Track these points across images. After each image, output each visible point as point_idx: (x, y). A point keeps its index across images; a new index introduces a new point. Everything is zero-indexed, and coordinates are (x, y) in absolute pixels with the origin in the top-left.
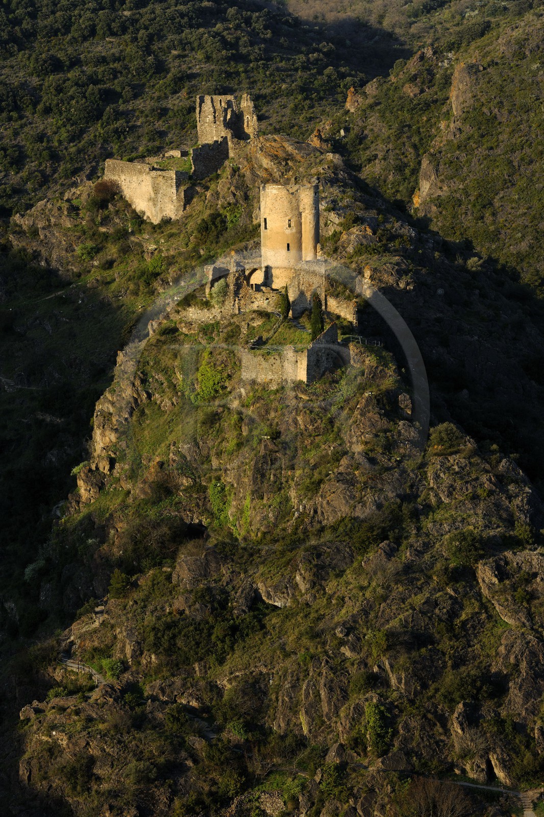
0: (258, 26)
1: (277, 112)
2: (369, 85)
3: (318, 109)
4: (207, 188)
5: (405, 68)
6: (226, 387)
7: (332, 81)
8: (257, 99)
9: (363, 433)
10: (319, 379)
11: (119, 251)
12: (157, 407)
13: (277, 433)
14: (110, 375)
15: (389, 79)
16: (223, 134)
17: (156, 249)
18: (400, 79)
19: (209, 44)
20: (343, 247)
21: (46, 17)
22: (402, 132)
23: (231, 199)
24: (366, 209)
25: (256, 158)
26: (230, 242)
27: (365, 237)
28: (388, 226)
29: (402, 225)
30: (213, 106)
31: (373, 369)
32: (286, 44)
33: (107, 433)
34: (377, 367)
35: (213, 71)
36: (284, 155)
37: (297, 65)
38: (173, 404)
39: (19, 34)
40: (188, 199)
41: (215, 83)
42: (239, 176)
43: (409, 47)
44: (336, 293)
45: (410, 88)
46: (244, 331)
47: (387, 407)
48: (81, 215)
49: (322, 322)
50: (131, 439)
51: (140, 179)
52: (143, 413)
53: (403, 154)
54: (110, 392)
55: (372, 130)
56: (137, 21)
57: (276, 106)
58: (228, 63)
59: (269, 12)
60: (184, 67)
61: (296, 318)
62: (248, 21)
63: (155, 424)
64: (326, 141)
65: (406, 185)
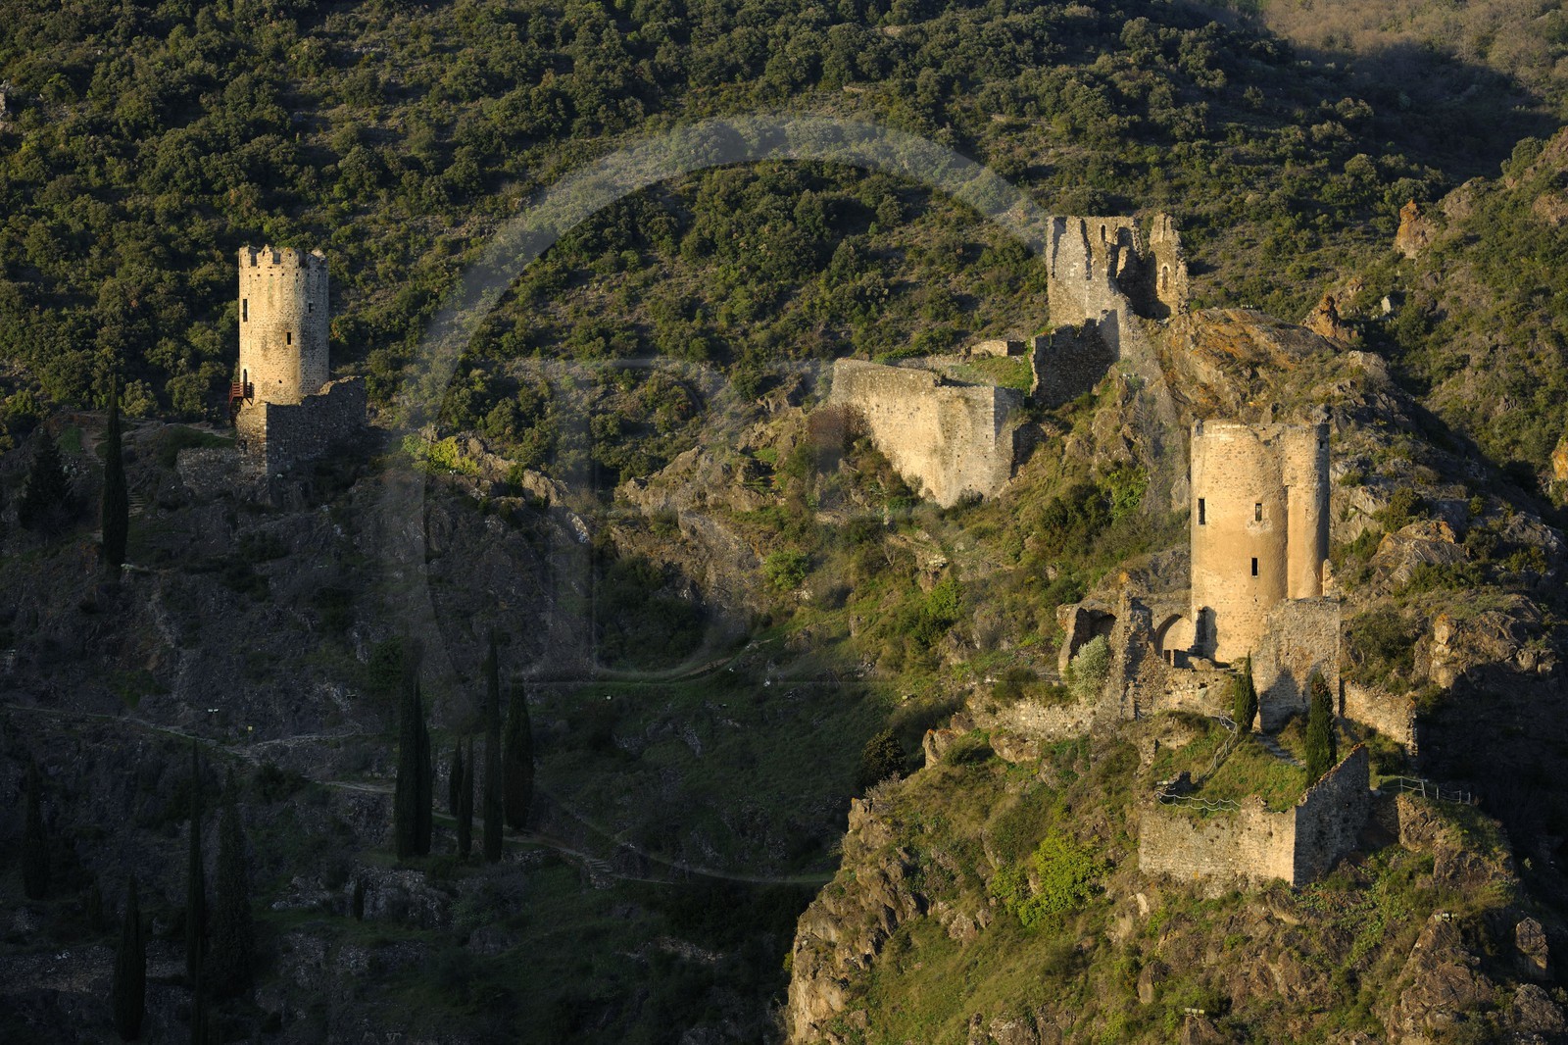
0: (1194, 60)
1: (1234, 257)
2: (1451, 197)
3: (1328, 251)
4: (1067, 428)
5: (1539, 158)
6: (1102, 890)
7: (1364, 187)
8: (1186, 224)
9: (1428, 1010)
10: (1325, 877)
11: (860, 568)
12: (939, 932)
13: (1221, 1001)
14: (832, 854)
15: (1500, 182)
16: (1107, 305)
17: (944, 566)
18: (1527, 183)
19: (1078, 100)
20: (1385, 568)
21: (710, 38)
22: (1529, 306)
23: (1122, 454)
24: (1441, 482)
25: (1183, 360)
26: (1117, 552)
27: (1436, 546)
28: (1494, 523)
29: (1526, 522)
30: (1086, 240)
31: (1454, 857)
32: (1257, 102)
33: (824, 989)
34: (1463, 854)
35: (1086, 161)
36: (1249, 355)
37: (1281, 150)
38: (976, 925)
39: (648, 77)
40: (1022, 451)
41: (1090, 189)
42: (1141, 400)
43: (1549, 110)
44: (1367, 675)
45: (1551, 203)
46: (1148, 758)
47: (1488, 951)
48: (775, 486)
49: (1333, 743)
50: (878, 1005)
51: (914, 405)
52: (906, 945)
53: (1531, 355)
54: (831, 893)
55: (1457, 300)
56: (916, 47)
57: (1231, 241)
58: (1123, 143)
59: (1220, 29)
60: (1020, 152)
61: (1270, 732)
62: (1170, 49)
63: (934, 971)
64: (1348, 323)
65: (1536, 427)
